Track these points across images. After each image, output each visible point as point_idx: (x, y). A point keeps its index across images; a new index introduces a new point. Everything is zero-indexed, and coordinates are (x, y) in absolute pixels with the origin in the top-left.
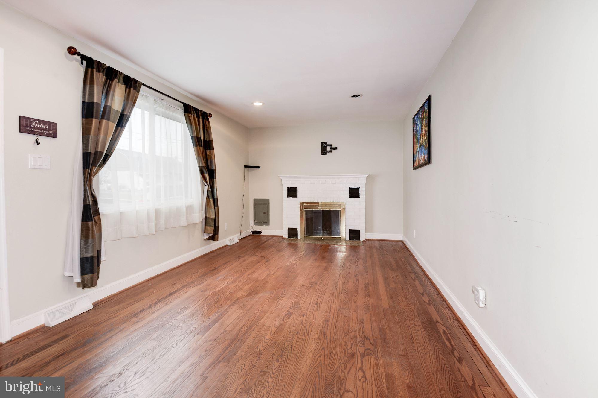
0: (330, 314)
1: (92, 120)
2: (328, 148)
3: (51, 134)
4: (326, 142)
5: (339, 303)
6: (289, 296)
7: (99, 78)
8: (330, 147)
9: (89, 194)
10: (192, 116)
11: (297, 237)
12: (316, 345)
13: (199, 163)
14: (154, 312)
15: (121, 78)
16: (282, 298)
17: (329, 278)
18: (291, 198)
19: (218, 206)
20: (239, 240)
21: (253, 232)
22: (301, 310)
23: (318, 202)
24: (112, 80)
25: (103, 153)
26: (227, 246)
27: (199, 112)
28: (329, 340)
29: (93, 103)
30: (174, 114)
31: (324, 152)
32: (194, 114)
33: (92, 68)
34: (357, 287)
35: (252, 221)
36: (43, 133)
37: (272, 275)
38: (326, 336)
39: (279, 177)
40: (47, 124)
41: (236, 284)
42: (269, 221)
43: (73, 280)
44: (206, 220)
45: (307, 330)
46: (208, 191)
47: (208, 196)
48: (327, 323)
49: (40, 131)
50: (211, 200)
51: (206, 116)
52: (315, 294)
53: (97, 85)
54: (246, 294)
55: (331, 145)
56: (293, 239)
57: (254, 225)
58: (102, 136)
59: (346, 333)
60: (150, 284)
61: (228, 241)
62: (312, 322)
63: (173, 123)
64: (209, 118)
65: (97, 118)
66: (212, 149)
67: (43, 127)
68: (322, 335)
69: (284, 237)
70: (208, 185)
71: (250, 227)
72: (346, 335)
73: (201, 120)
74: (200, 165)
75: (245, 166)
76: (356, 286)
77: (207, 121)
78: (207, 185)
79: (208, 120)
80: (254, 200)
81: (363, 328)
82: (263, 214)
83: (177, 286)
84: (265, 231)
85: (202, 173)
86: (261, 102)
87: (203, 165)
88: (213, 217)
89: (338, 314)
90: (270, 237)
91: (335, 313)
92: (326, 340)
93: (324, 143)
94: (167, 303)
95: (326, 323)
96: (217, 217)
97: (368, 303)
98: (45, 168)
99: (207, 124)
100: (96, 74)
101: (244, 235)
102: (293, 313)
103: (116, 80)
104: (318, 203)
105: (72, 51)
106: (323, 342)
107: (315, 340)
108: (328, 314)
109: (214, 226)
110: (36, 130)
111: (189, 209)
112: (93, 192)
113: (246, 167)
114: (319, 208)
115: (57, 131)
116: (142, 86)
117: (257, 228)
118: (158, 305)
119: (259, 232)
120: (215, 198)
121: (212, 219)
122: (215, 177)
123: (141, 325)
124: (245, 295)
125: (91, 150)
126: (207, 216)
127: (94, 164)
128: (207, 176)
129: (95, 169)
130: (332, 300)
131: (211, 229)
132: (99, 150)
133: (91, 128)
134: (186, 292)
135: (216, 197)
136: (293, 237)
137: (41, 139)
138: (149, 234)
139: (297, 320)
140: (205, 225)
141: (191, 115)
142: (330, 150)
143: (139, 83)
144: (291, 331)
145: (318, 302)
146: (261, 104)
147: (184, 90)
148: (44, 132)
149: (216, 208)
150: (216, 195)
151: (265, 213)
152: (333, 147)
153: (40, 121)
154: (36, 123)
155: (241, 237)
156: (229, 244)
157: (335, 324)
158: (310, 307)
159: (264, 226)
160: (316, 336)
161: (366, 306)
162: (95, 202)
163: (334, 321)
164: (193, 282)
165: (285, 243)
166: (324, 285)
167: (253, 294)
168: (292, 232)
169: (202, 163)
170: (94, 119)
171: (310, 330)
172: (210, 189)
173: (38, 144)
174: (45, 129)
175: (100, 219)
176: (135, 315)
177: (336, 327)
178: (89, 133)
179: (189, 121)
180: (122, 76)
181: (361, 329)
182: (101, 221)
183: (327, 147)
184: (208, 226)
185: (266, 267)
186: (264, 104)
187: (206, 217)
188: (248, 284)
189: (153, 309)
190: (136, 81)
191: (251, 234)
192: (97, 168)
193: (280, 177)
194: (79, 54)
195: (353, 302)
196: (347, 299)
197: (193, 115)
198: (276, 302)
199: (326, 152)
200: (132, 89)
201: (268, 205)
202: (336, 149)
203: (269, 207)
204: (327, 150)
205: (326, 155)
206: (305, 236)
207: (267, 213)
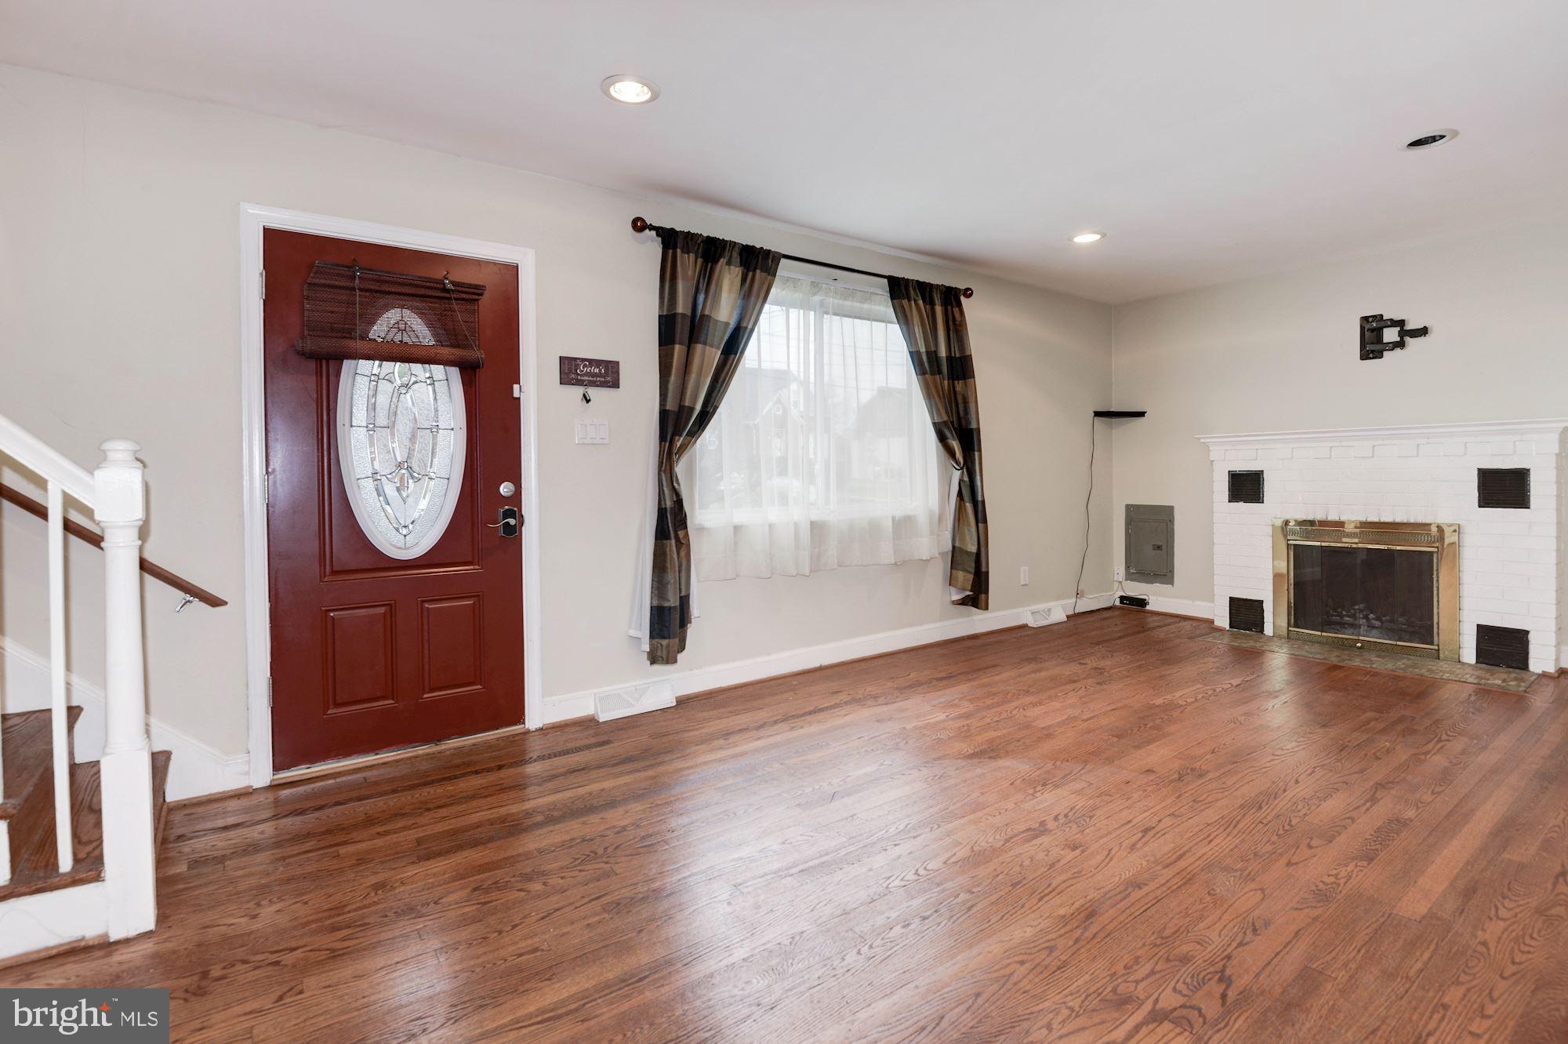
0: (1164, 871)
1: (673, 349)
2: (1390, 335)
3: (609, 382)
4: (1382, 315)
5: (1227, 850)
6: (1078, 786)
7: (688, 264)
9: (665, 489)
10: (913, 302)
11: (1262, 631)
12: (1041, 931)
13: (932, 417)
14: (759, 738)
15: (735, 254)
16: (1057, 786)
17: (1264, 770)
18: (1241, 506)
19: (985, 521)
20: (1068, 617)
21: (1122, 598)
22: (1083, 831)
23: (1342, 519)
24: (715, 261)
25: (692, 409)
26: (1025, 626)
27: (931, 292)
28: (1089, 934)
29: (675, 315)
30: (866, 306)
31: (1369, 347)
32: (918, 296)
33: (675, 248)
34: (1350, 821)
35: (1119, 569)
36: (596, 381)
37: (1083, 721)
38: (1092, 922)
39: (1199, 439)
40: (603, 365)
41: (968, 722)
42: (1172, 572)
43: (641, 646)
44: (956, 557)
45: (1049, 886)
46: (961, 481)
47: (960, 494)
48: (1130, 890)
49: (591, 379)
50: (969, 506)
51: (952, 298)
52: (1169, 801)
53: (683, 280)
54: (971, 752)
55: (1400, 323)
56: (1243, 635)
57: (1126, 580)
58: (693, 377)
59: (1162, 938)
60: (795, 683)
61: (1029, 614)
62: (1083, 873)
63: (862, 326)
64: (962, 298)
65: (681, 343)
66: (971, 378)
67: (597, 370)
68: (1082, 915)
69: (1216, 623)
70: (962, 469)
71: (1116, 585)
72: (1159, 941)
73: (939, 309)
74: (934, 419)
75: (1095, 412)
76: (1348, 818)
77: (957, 309)
78: (958, 468)
79: (959, 305)
80: (1128, 507)
81: (1241, 944)
82: (1154, 549)
83: (843, 697)
84: (1160, 599)
85: (942, 438)
86: (1096, 233)
87: (942, 418)
88: (973, 549)
89: (1190, 879)
90: (1173, 620)
91: (1184, 873)
92: (1079, 932)
93: (1370, 319)
94: (793, 728)
95: (1125, 890)
96: (983, 550)
97: (1342, 881)
98: (601, 441)
99: (957, 316)
100: (682, 257)
101: (1085, 605)
102: (1051, 831)
103: (723, 261)
104: (1341, 524)
105: (639, 225)
106: (1066, 933)
107: (1048, 917)
108: (1158, 868)
109: (973, 571)
110: (585, 378)
111: (903, 525)
112: (675, 484)
113: (1097, 414)
114: (1344, 540)
115: (619, 375)
116: (783, 261)
117: (1136, 589)
118: (776, 727)
119: (1142, 603)
120: (977, 501)
121: (968, 553)
122: (976, 448)
123: (719, 756)
124: (967, 753)
125: (670, 406)
126: (957, 545)
127: (677, 432)
128: (955, 445)
129: (678, 440)
130: (1209, 836)
131: (965, 578)
132: (687, 404)
133: (671, 363)
134: (846, 715)
135: (980, 499)
136: (1251, 630)
137: (592, 392)
138: (798, 574)
139: (1045, 853)
140: (951, 568)
141: (909, 301)
142: (1398, 339)
143: (774, 257)
144: (1005, 872)
145: (1154, 828)
146: (1097, 237)
147: (890, 246)
148: (598, 379)
149: (980, 525)
150: (980, 494)
151: (1159, 547)
152: (1409, 327)
153: (591, 361)
154: (585, 366)
155: (1080, 609)
156: (1032, 624)
157: (1155, 901)
158: (1118, 832)
159: (1157, 587)
160: (1062, 912)
161: (1321, 886)
162: (679, 503)
163: (1159, 892)
164: (875, 697)
165: (1222, 643)
166: (1224, 786)
167: (987, 756)
168: (1246, 613)
169: (939, 414)
170: (677, 347)
171: (1059, 889)
172: (966, 478)
173: (588, 401)
174: (599, 375)
175: (687, 535)
176: (727, 734)
177: (1145, 911)
178: (669, 375)
179: (903, 318)
180: (736, 249)
181: (1234, 945)
182: (689, 540)
183: (1385, 330)
184: (956, 569)
185: (1080, 698)
186: (1104, 235)
187: (954, 547)
188: (995, 730)
189: (763, 732)
190: (767, 253)
191: (1118, 603)
192: (682, 439)
193: (1202, 440)
194: (652, 228)
195: (1284, 861)
196: (1268, 848)
197: (915, 301)
198: (1031, 791)
199: (1378, 347)
200: (758, 271)
201: (1169, 523)
202: (1423, 332)
203: (1173, 529)
204: (1384, 342)
205: (1381, 357)
206: (1290, 629)
207: (1164, 547)
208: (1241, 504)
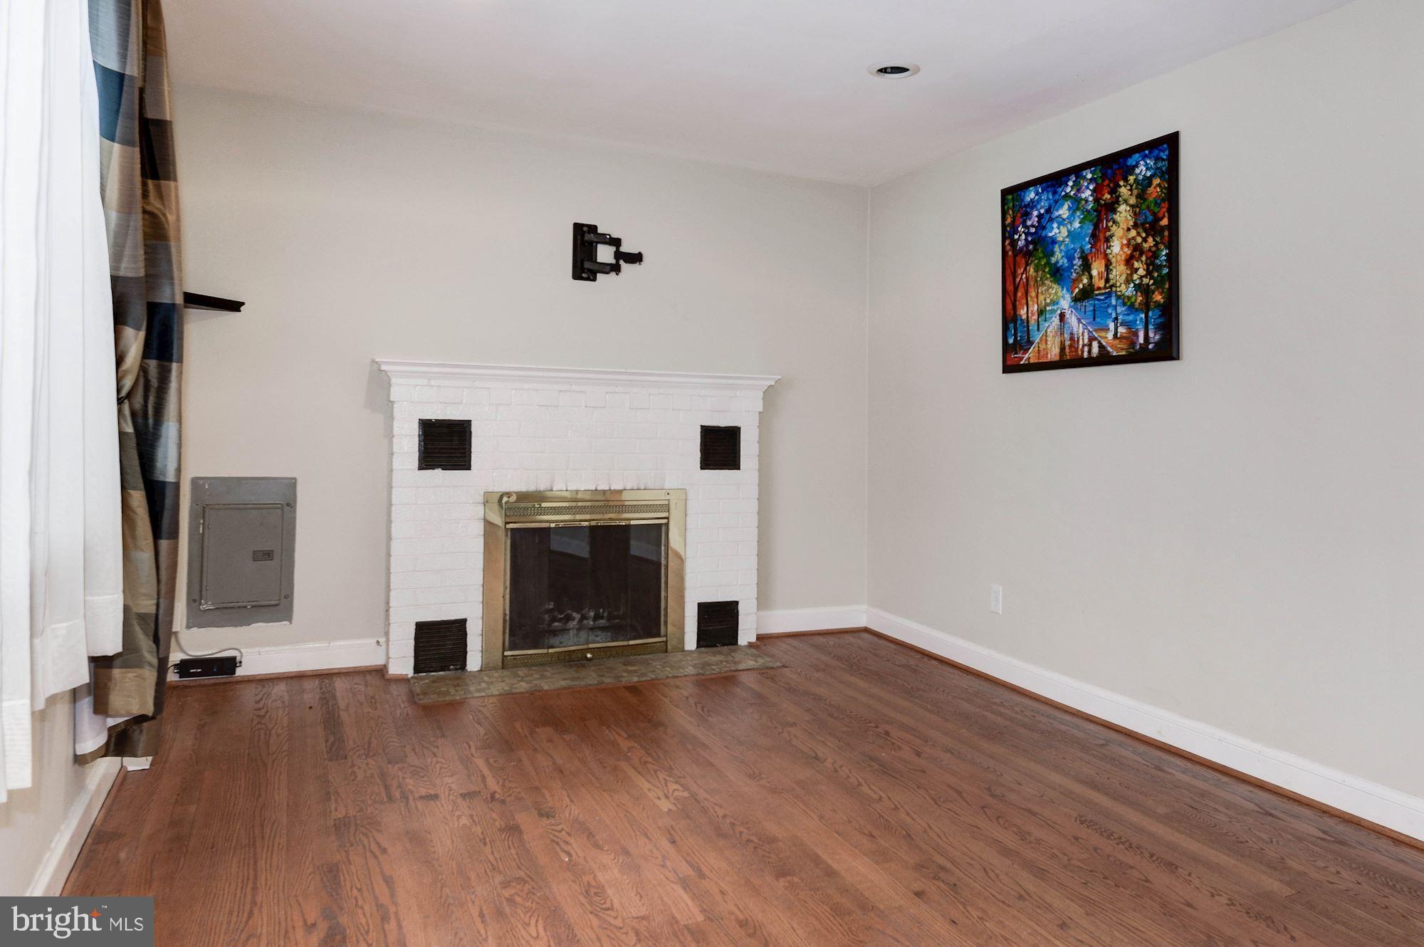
2: (605, 254)
4: (596, 227)
8: (613, 249)
11: (465, 665)
18: (438, 476)
21: (187, 666)
31: (587, 265)
35: (179, 606)
39: (378, 365)
42: (289, 596)
55: (616, 242)
56: (443, 678)
57: (188, 627)
69: (391, 669)
80: (197, 485)
82: (253, 561)
84: (265, 651)
93: (585, 229)
117: (213, 644)
119: (228, 665)
136: (446, 670)
142: (613, 261)
151: (268, 555)
152: (624, 248)
159: (259, 629)
168: (439, 643)
183: (600, 246)
191: (176, 676)
193: (383, 368)
199: (593, 266)
201: (286, 508)
202: (636, 258)
203: (294, 518)
204: (598, 261)
205: (594, 279)
206: (506, 653)
207: (276, 556)
208: (439, 472)
